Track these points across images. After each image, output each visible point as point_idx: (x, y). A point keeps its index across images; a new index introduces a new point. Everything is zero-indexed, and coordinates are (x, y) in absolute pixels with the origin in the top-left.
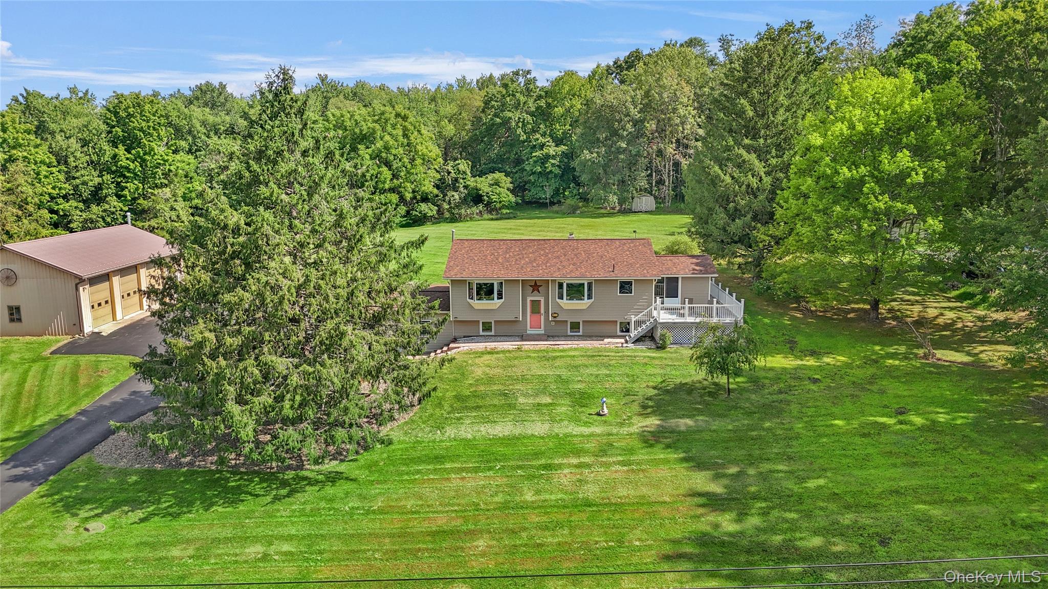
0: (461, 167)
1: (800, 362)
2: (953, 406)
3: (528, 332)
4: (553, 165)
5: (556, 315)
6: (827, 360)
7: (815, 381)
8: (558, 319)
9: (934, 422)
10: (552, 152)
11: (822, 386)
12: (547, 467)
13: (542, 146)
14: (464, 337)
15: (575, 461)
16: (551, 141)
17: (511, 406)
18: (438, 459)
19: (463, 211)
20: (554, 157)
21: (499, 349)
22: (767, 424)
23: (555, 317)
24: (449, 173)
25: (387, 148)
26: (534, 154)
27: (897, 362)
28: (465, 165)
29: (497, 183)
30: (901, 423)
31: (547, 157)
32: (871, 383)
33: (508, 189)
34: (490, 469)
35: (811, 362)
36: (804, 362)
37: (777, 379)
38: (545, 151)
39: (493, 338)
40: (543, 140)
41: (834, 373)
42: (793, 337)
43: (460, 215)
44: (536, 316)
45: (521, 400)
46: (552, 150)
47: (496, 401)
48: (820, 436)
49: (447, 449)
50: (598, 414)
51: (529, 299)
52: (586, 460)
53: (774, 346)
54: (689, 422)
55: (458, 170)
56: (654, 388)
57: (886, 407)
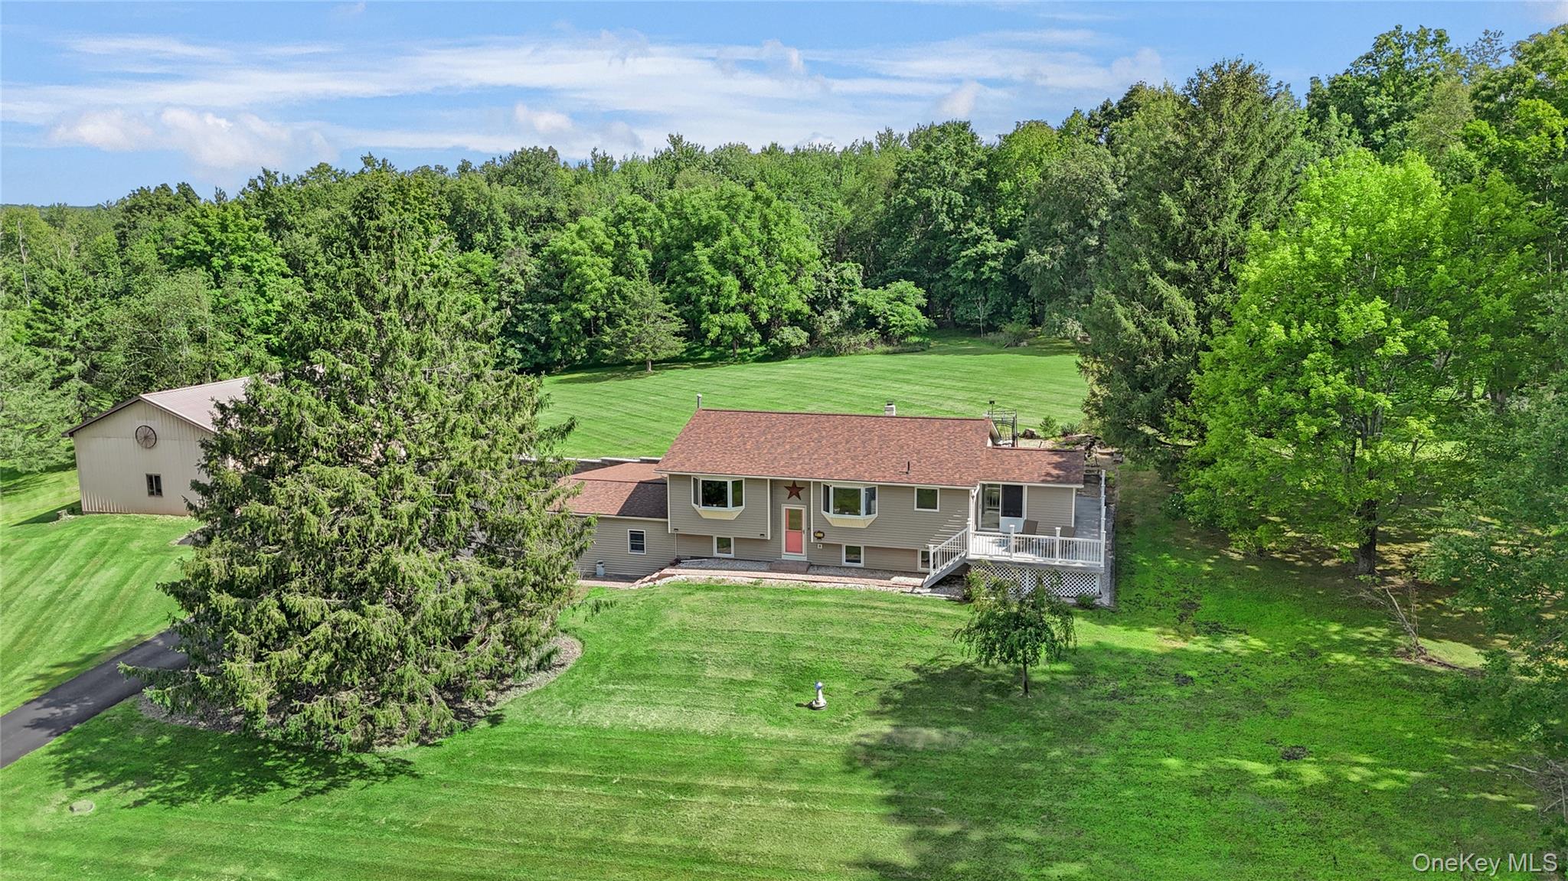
0: (847, 274)
1: (1180, 644)
2: (1392, 752)
3: (784, 557)
4: (993, 270)
5: (821, 535)
6: (1231, 644)
7: (1183, 680)
8: (824, 541)
9: (1338, 780)
10: (991, 250)
11: (1189, 690)
12: (683, 789)
13: (978, 240)
14: (692, 558)
15: (726, 783)
16: (991, 232)
17: (691, 680)
18: (545, 757)
19: (844, 340)
20: (994, 257)
21: (727, 583)
22: (1056, 752)
23: (819, 538)
24: (828, 281)
25: (736, 248)
26: (964, 253)
27: (1350, 659)
28: (854, 270)
29: (901, 298)
30: (1279, 775)
31: (984, 257)
32: (1277, 694)
33: (918, 307)
34: (604, 782)
35: (1200, 645)
36: (1189, 646)
37: (1116, 674)
38: (980, 248)
39: (730, 563)
40: (979, 232)
41: (1221, 669)
42: (1196, 597)
43: (839, 345)
44: (794, 533)
45: (711, 672)
46: (992, 245)
47: (674, 671)
48: (1127, 784)
49: (566, 742)
50: (810, 707)
51: (784, 507)
52: (745, 783)
53: (1154, 609)
54: (935, 734)
55: (842, 278)
56: (917, 670)
57: (1273, 742)
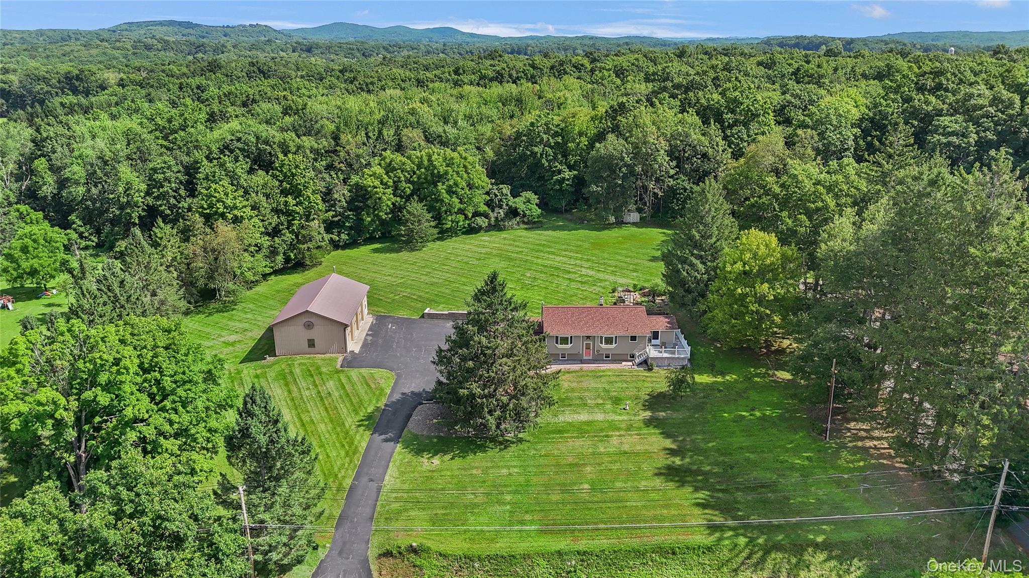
1: (715, 379)
2: (774, 406)
3: (585, 360)
4: (567, 185)
6: (728, 378)
7: (720, 391)
9: (764, 415)
10: (567, 176)
11: (723, 393)
12: (607, 436)
13: (560, 172)
14: (554, 361)
15: (618, 433)
16: (566, 167)
17: (585, 405)
18: (560, 432)
20: (568, 180)
21: (573, 370)
22: (696, 416)
23: (598, 352)
24: (496, 196)
26: (554, 177)
27: (759, 380)
28: (507, 189)
29: (529, 201)
30: (751, 415)
31: (564, 179)
32: (744, 392)
33: (536, 205)
34: (584, 437)
35: (719, 379)
36: (717, 379)
37: (703, 390)
38: (562, 175)
39: (567, 362)
40: (561, 167)
41: (728, 386)
42: (714, 363)
43: (504, 226)
44: (588, 351)
45: (589, 401)
46: (567, 174)
47: (577, 402)
48: (717, 422)
49: (561, 427)
50: (624, 409)
51: (585, 343)
52: (622, 433)
53: (704, 368)
54: (664, 414)
55: (502, 193)
56: (648, 395)
57: (747, 406)
